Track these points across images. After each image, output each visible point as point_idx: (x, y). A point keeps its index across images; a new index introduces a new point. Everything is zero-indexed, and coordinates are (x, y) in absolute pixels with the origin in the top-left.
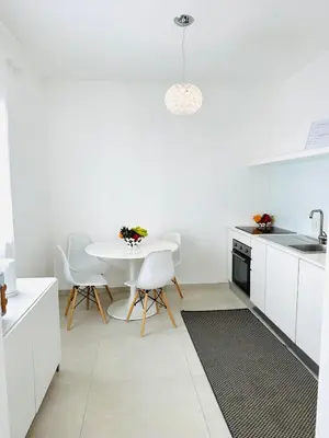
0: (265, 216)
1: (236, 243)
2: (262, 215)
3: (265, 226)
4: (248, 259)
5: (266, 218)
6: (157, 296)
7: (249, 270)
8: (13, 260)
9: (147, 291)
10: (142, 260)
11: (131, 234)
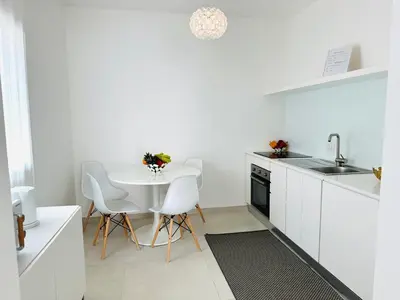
0: (281, 142)
1: (254, 167)
2: (277, 141)
3: (281, 150)
4: (267, 183)
5: (281, 144)
6: (181, 221)
7: (268, 192)
8: (31, 188)
9: (172, 217)
10: (168, 186)
11: (154, 161)
